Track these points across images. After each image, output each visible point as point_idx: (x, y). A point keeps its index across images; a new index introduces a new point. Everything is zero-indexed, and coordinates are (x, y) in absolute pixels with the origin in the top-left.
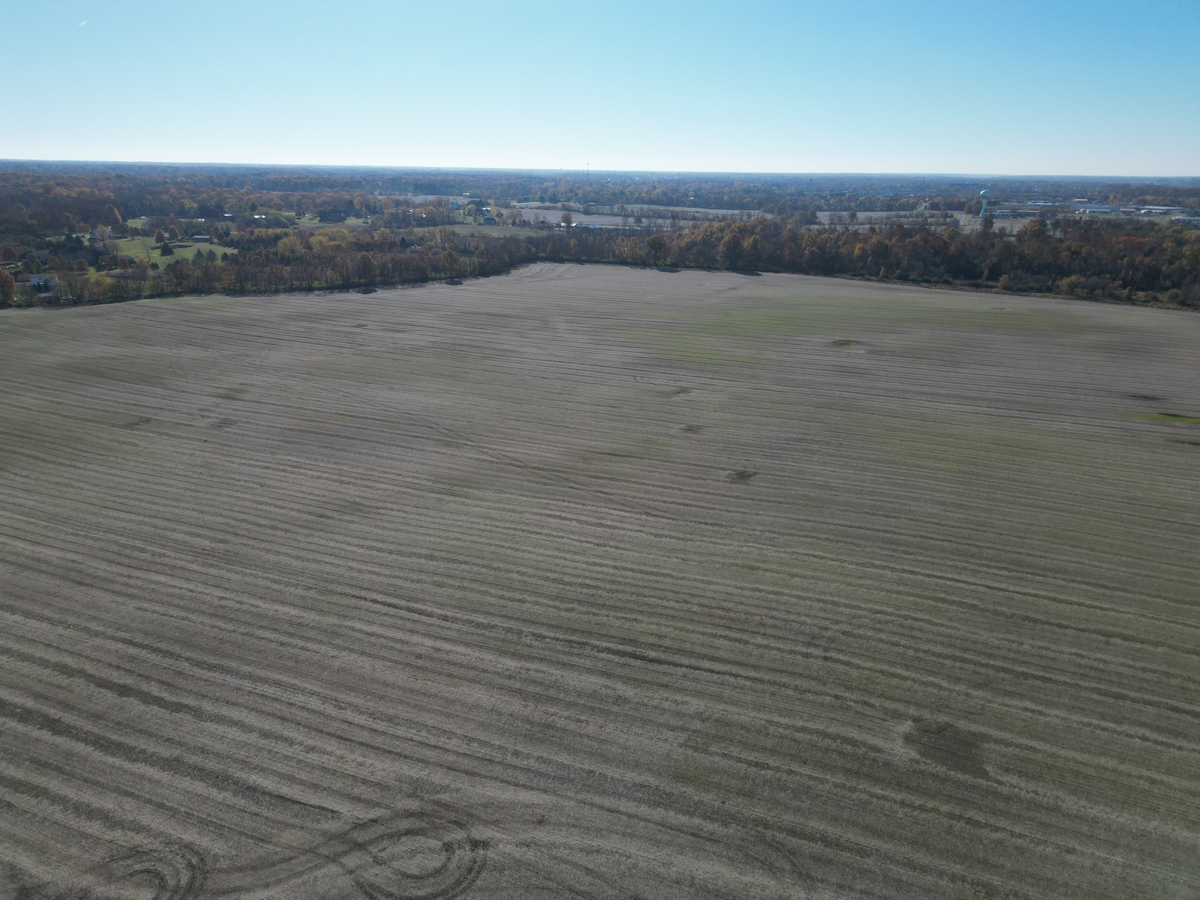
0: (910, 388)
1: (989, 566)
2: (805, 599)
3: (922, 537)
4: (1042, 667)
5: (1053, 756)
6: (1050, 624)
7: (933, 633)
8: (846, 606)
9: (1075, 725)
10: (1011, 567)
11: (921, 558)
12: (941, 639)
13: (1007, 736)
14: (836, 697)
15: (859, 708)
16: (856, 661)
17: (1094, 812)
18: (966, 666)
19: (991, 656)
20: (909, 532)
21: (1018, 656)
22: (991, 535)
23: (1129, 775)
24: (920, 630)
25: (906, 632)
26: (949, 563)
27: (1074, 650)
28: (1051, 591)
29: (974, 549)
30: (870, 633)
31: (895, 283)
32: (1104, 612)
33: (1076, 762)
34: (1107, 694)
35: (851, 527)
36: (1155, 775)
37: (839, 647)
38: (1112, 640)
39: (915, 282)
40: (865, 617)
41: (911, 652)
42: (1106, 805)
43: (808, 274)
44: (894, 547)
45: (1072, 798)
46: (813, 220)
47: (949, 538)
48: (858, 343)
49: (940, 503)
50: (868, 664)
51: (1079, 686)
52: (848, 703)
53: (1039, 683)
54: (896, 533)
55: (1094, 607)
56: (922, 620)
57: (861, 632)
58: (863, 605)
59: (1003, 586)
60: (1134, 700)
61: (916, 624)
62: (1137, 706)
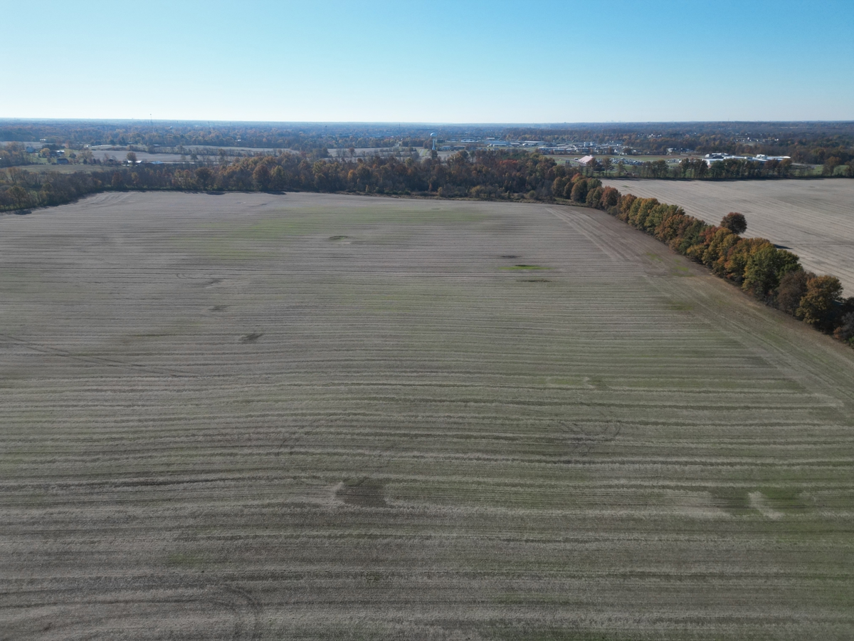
0: (376, 264)
1: (405, 372)
2: (283, 416)
3: (368, 360)
4: (427, 428)
5: (426, 482)
6: (435, 401)
7: (365, 422)
8: (310, 415)
9: (441, 460)
10: (418, 370)
11: (364, 374)
12: (369, 424)
13: (401, 476)
14: (295, 478)
15: (309, 481)
16: (312, 450)
17: (445, 510)
18: (381, 438)
19: (399, 428)
20: (360, 358)
21: (414, 425)
22: (411, 352)
23: (467, 483)
24: (357, 421)
25: (347, 424)
26: (382, 374)
27: (447, 414)
28: (439, 381)
29: (398, 363)
30: (323, 430)
31: (376, 196)
32: (466, 388)
33: (438, 482)
34: (461, 437)
35: (323, 361)
36: (481, 480)
37: (301, 443)
38: (468, 404)
39: (389, 194)
40: (322, 420)
41: (349, 437)
42: (452, 504)
43: (318, 192)
44: (349, 370)
45: (434, 505)
46: (325, 155)
47: (384, 358)
48: (346, 237)
49: (383, 337)
50: (319, 451)
51: (446, 435)
52: (303, 480)
53: (423, 439)
54: (352, 360)
55: (462, 386)
56: (359, 414)
57: (318, 430)
58: (322, 412)
59: (412, 383)
60: (476, 438)
61: (355, 417)
62: (477, 441)
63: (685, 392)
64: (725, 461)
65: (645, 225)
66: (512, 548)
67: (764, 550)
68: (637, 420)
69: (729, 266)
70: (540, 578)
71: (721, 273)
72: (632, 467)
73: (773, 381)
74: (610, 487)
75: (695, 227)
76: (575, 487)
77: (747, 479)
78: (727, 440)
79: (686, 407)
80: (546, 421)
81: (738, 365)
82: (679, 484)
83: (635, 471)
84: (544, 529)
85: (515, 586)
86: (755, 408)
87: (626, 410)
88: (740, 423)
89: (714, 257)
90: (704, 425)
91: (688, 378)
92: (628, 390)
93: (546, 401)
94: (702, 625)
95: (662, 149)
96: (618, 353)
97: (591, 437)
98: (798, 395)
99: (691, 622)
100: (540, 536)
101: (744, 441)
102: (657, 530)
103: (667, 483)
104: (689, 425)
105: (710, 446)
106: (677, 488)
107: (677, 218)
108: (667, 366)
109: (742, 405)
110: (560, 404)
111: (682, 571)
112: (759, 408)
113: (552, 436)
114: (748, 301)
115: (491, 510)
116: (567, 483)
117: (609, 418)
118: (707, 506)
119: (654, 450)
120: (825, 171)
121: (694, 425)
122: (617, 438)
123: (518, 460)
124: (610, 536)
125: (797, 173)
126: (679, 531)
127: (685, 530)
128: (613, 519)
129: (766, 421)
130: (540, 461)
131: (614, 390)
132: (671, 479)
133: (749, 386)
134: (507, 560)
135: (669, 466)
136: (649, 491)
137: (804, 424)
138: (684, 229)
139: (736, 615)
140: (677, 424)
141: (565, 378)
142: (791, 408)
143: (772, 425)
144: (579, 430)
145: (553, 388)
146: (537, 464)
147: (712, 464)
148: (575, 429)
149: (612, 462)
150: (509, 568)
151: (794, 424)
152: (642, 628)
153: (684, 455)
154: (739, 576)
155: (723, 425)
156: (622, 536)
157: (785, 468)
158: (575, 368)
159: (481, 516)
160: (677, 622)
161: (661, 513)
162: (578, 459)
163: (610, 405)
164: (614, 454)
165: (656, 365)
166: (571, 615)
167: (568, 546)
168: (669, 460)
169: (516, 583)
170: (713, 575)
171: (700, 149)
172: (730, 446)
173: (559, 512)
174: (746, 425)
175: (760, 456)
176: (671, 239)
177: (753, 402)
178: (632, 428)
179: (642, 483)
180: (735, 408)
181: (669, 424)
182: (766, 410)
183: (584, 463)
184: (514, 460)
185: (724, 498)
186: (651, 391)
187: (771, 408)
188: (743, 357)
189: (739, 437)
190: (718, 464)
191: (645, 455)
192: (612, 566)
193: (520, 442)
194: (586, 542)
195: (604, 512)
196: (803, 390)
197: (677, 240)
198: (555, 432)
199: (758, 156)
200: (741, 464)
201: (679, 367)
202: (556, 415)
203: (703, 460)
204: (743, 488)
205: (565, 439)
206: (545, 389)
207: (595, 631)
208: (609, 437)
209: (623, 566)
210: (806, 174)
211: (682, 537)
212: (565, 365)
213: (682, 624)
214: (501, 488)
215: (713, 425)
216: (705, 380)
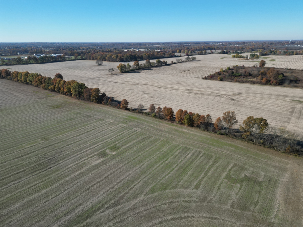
63: (74, 132)
64: (96, 146)
65: (27, 81)
66: (48, 204)
67: (116, 162)
68: (65, 145)
69: (66, 91)
70: (64, 206)
71: (64, 93)
72: (72, 159)
73: (95, 120)
74: (69, 168)
75: (48, 79)
76: (58, 174)
77: (103, 148)
78: (93, 140)
79: (77, 136)
80: (34, 159)
81: (84, 119)
82: (88, 157)
83: (73, 160)
84: (55, 192)
85: (57, 213)
86: (95, 129)
87: (59, 144)
88: (93, 134)
89: (59, 88)
90: (85, 139)
91: (72, 127)
92: (56, 138)
93: (29, 153)
94: (114, 188)
95: (15, 53)
96: (45, 127)
97: (53, 157)
98: (103, 122)
99: (111, 189)
100: (55, 195)
101: (97, 138)
102: (89, 172)
103: (84, 159)
104: (81, 140)
105: (90, 143)
106: (88, 159)
107: (40, 78)
108: (64, 126)
109: (91, 129)
110: (35, 151)
111: (102, 178)
112: (96, 128)
113: (39, 163)
114: (76, 100)
115: (31, 197)
116: (54, 174)
117: (56, 149)
118: (98, 159)
119: (75, 151)
120: (75, 58)
121: (82, 140)
122: (62, 153)
123: (31, 176)
124: (78, 181)
125: (67, 59)
126: (95, 169)
127: (96, 168)
128: (76, 176)
129: (100, 131)
130: (40, 173)
131: (52, 139)
132: (85, 157)
133: (90, 124)
134: (49, 208)
135: (82, 154)
136: (81, 163)
137: (108, 128)
138: (44, 81)
139: (119, 181)
140: (77, 142)
141: (31, 142)
142: (103, 126)
143: (101, 132)
144: (48, 156)
145: (28, 147)
146: (39, 174)
147: (93, 148)
148: (46, 157)
149: (65, 161)
150: (51, 210)
151: (106, 129)
152: (100, 198)
153: (84, 149)
154: (115, 172)
155: (90, 137)
156: (81, 179)
157: (110, 141)
158: (32, 137)
159: (29, 201)
160: (108, 191)
161: (88, 167)
162: (53, 165)
163: (53, 145)
164: (64, 158)
165: (60, 127)
166: (80, 209)
167: (67, 192)
168: (81, 152)
169: (56, 213)
170: (109, 175)
171: (30, 53)
172: (95, 141)
173: (57, 184)
174: (95, 134)
175: (103, 141)
176: (40, 85)
177: (94, 128)
178: (65, 148)
179: (78, 162)
180: (90, 131)
181: (75, 142)
182: (98, 128)
183: (56, 165)
184: (29, 177)
185: (101, 155)
186: (64, 135)
187: (99, 127)
188: (84, 116)
189: (95, 138)
190: (94, 147)
191: (74, 154)
192: (83, 189)
193: (28, 170)
194: (71, 187)
195: (71, 176)
196: (103, 120)
197: (43, 85)
198: (39, 161)
199: (53, 54)
200: (100, 145)
201: (68, 125)
202: (36, 155)
203: (90, 148)
204: (104, 150)
205: (44, 162)
206: (25, 149)
207: (89, 208)
208: (59, 154)
209: (86, 187)
210: (70, 59)
211: (96, 170)
212: (27, 138)
213: (109, 191)
214: (31, 189)
215: (87, 138)
216: (78, 126)
